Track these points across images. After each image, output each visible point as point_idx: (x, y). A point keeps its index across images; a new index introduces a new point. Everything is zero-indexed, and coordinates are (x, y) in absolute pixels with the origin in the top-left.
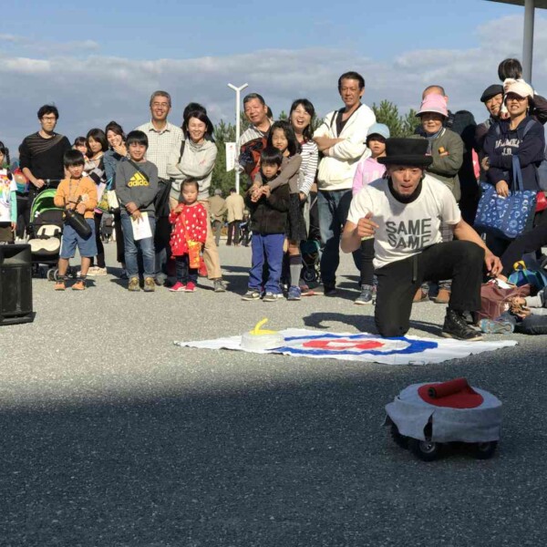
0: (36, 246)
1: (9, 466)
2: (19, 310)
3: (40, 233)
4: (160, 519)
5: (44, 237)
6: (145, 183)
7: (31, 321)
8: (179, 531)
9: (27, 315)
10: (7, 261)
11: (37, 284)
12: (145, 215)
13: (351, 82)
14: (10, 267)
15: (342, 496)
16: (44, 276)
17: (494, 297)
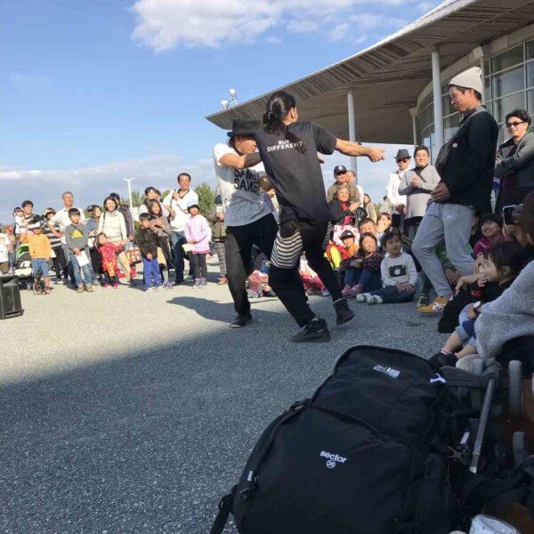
0: (19, 273)
1: (5, 402)
2: (14, 310)
3: (21, 266)
4: (86, 424)
5: (24, 268)
6: (80, 235)
7: (22, 315)
8: (95, 430)
9: (19, 312)
10: (5, 285)
11: (23, 293)
12: (83, 252)
13: (185, 178)
14: (7, 288)
15: (180, 398)
16: (26, 288)
17: (257, 281)
